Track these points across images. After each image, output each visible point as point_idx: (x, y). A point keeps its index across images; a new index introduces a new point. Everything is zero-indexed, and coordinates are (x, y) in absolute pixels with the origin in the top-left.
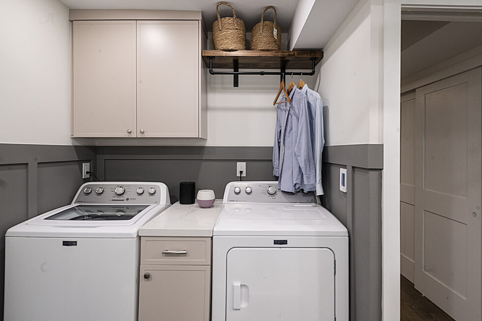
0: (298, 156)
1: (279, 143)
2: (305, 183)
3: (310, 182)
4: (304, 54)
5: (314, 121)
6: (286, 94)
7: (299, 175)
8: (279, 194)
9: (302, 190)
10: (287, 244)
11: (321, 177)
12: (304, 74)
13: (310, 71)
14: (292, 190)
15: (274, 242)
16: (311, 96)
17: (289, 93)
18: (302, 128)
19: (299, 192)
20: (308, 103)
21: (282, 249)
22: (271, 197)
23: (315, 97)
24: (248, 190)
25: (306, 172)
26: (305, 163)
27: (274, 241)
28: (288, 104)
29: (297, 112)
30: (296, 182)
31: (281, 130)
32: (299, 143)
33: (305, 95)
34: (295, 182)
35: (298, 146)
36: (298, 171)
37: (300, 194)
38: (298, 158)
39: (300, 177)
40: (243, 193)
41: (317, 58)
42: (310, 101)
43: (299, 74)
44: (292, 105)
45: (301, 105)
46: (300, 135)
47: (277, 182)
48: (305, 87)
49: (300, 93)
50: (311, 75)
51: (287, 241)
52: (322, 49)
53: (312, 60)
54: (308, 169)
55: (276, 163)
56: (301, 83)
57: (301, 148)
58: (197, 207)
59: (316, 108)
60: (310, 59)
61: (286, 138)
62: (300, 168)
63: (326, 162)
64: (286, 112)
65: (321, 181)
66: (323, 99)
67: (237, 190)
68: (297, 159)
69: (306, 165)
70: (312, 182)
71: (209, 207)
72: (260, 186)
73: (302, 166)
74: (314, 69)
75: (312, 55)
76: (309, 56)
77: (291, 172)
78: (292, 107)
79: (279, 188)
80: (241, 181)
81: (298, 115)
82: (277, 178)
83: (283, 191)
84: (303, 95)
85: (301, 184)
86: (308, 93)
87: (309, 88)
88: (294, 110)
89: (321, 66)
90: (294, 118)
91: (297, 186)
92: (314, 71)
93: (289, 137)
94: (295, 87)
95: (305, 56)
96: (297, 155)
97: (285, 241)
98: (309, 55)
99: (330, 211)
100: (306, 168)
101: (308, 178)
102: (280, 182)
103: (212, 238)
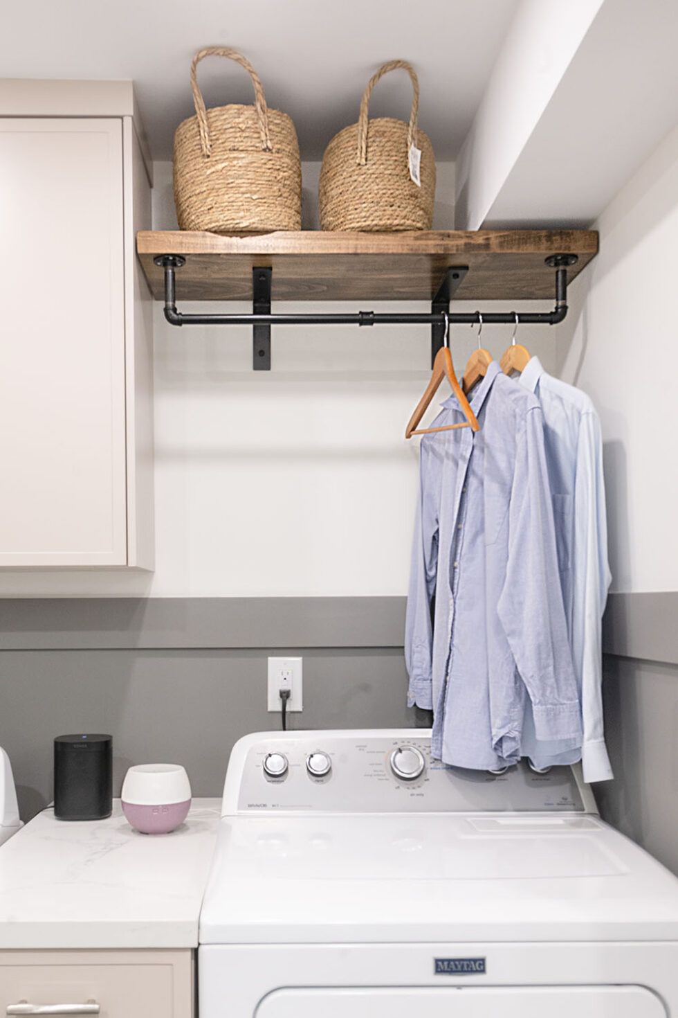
0: (513, 633)
1: (430, 581)
2: (539, 737)
3: (557, 732)
4: (524, 241)
5: (569, 498)
6: (460, 395)
7: (512, 705)
8: (437, 776)
9: (526, 761)
10: (483, 971)
11: (599, 713)
12: (526, 318)
13: (549, 306)
14: (486, 761)
15: (437, 966)
16: (556, 403)
17: (467, 391)
18: (525, 528)
19: (512, 768)
20: (546, 428)
21: (465, 991)
22: (405, 791)
23: (573, 407)
24: (319, 764)
25: (543, 695)
26: (539, 653)
27: (437, 961)
28: (466, 434)
29: (503, 464)
30: (502, 733)
31: (437, 531)
32: (515, 583)
33: (533, 402)
34: (498, 733)
35: (511, 595)
36: (511, 692)
37: (518, 777)
38: (511, 641)
39: (517, 712)
40: (298, 775)
41: (575, 256)
42: (551, 423)
43: (508, 318)
44: (482, 438)
45: (518, 437)
46: (519, 553)
47: (428, 733)
48: (533, 369)
49: (513, 392)
50: (551, 322)
51: (483, 960)
52: (591, 222)
53: (557, 265)
54: (552, 681)
55: (417, 656)
56: (512, 352)
57: (521, 603)
58: (122, 829)
59: (576, 449)
60: (548, 259)
61: (461, 563)
62: (517, 677)
63: (616, 653)
64: (457, 464)
65: (600, 729)
66: (604, 415)
67: (276, 766)
68: (509, 646)
69: (541, 667)
70: (567, 733)
71: (170, 832)
72: (361, 747)
73: (528, 670)
74: (564, 298)
75: (558, 247)
76: (544, 250)
77: (482, 694)
78: (481, 446)
79: (435, 754)
80: (284, 729)
81: (506, 475)
82: (424, 718)
83: (453, 769)
84: (526, 399)
85: (522, 739)
86: (542, 390)
87: (547, 370)
88: (492, 458)
89: (588, 288)
90: (492, 487)
91: (507, 748)
92: (565, 308)
93: (471, 560)
94: (492, 372)
95: (529, 249)
96: (506, 628)
97: (475, 961)
98: (544, 244)
99: (638, 839)
100: (543, 679)
101: (552, 716)
102: (440, 729)
103: (195, 952)
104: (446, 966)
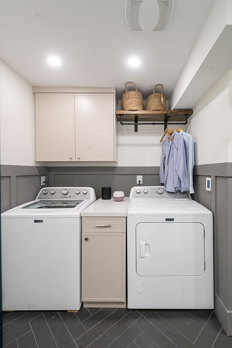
0: (178, 171)
1: (164, 164)
2: (182, 187)
3: (185, 186)
4: (181, 112)
5: (188, 151)
6: (169, 135)
7: (178, 182)
8: (165, 193)
9: (180, 191)
10: (174, 220)
11: (192, 183)
12: (180, 124)
13: (184, 122)
14: (173, 191)
15: (166, 220)
16: (186, 136)
17: (171, 135)
18: (180, 155)
19: (178, 192)
20: (184, 140)
21: (170, 223)
22: (160, 195)
23: (188, 137)
24: (145, 191)
25: (183, 180)
26: (183, 174)
27: (166, 219)
28: (170, 141)
29: (176, 145)
30: (176, 186)
31: (165, 156)
32: (179, 163)
33: (182, 136)
34: (175, 186)
35: (178, 166)
36: (178, 180)
37: (179, 193)
38: (178, 172)
39: (179, 183)
40: (142, 193)
41: (189, 114)
42: (185, 140)
43: (178, 124)
44: (173, 142)
45: (179, 141)
46: (179, 159)
47: (164, 187)
48: (182, 131)
49: (178, 135)
50: (185, 124)
51: (174, 219)
52: (192, 109)
53: (186, 116)
54: (185, 178)
55: (162, 175)
56: (178, 129)
57: (180, 167)
58: (113, 201)
59: (189, 143)
60: (184, 115)
61: (169, 161)
62: (179, 178)
63: (195, 174)
64: (169, 146)
65: (193, 186)
66: (193, 138)
67: (138, 191)
68: (177, 173)
69: (183, 176)
70: (187, 186)
71: (121, 201)
72: (153, 189)
73: (181, 177)
74: (187, 121)
75: (186, 113)
76: (184, 113)
77: (173, 180)
78: (173, 143)
79: (165, 190)
80: (139, 186)
81: (177, 148)
82: (163, 185)
83: (168, 192)
84: (181, 136)
85: (179, 187)
86: (183, 134)
87: (184, 132)
88: (175, 145)
89: (191, 119)
90: (175, 149)
91: (177, 189)
92: (187, 122)
93: (171, 160)
94: (175, 132)
95: (181, 113)
96: (177, 170)
97: (172, 219)
98: (184, 112)
99: (199, 202)
100: (183, 178)
101: (185, 184)
102: (166, 186)
103: (126, 217)
104: (167, 220)
